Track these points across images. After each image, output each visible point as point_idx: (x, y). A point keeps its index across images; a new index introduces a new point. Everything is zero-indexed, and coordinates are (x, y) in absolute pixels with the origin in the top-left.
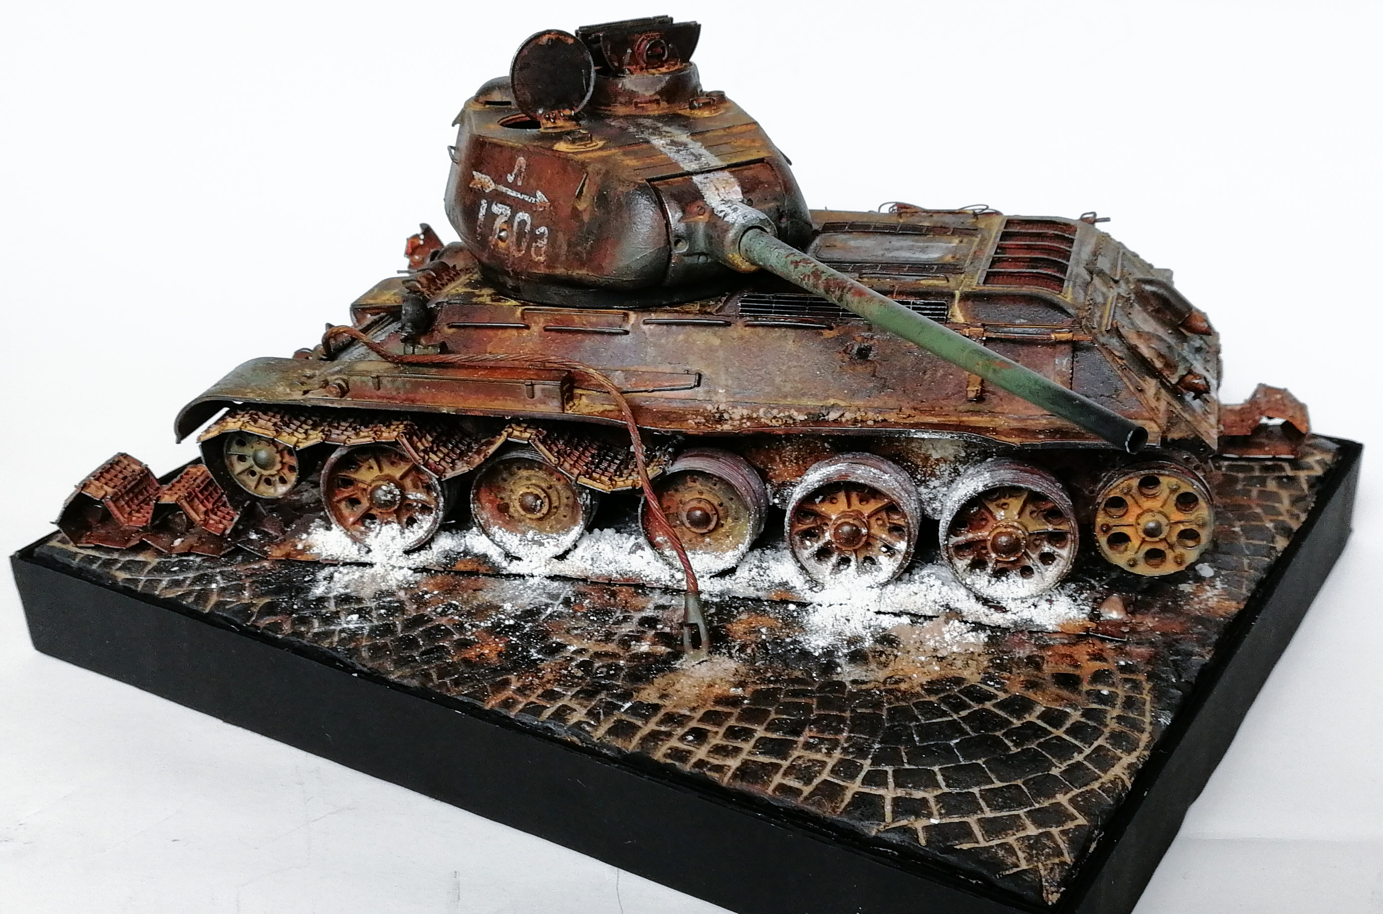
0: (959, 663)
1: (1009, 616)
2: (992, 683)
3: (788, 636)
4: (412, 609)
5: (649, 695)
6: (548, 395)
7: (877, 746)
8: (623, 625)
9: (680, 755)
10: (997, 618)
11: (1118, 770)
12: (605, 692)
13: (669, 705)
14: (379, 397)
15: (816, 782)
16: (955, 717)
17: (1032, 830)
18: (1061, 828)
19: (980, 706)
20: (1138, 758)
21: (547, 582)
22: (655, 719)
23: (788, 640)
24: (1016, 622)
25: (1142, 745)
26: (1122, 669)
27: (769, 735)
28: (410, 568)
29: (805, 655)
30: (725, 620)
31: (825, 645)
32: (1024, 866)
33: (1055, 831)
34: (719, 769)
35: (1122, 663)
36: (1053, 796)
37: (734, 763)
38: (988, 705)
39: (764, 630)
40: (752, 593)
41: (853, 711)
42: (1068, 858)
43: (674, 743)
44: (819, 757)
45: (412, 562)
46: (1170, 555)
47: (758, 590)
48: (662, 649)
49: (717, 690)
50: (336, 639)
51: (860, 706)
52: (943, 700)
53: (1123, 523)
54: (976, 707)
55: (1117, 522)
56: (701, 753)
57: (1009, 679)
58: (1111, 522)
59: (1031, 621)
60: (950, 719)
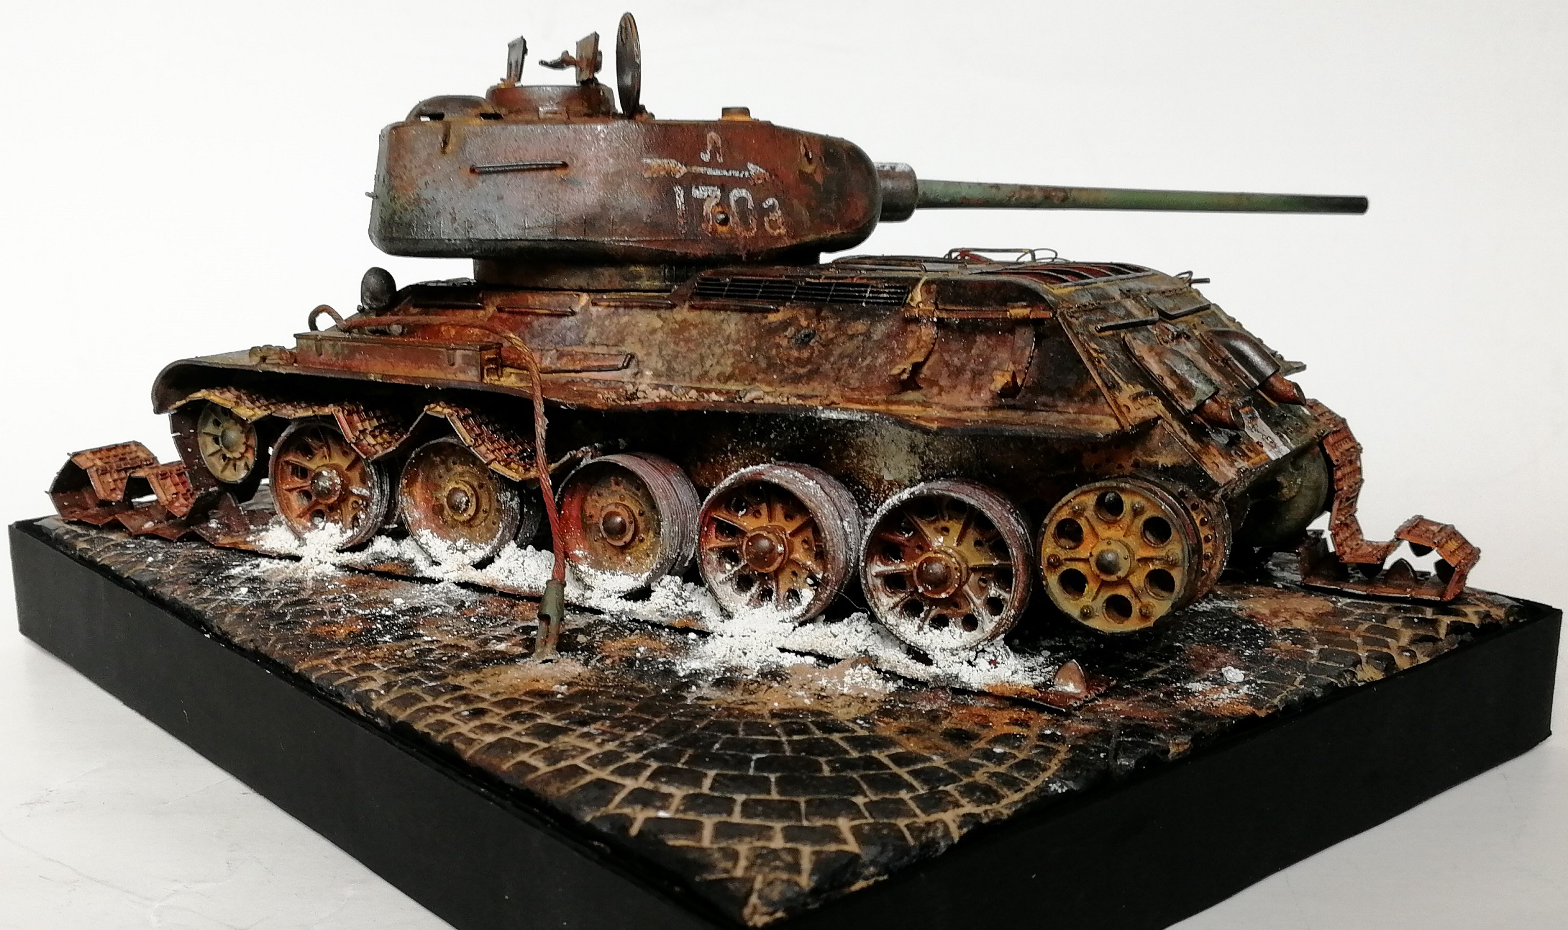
0: (839, 702)
1: (933, 669)
2: (861, 722)
3: (665, 657)
4: (304, 595)
5: (466, 679)
6: (468, 361)
7: (664, 745)
8: (499, 629)
9: (442, 726)
10: (918, 670)
11: (949, 817)
12: (420, 672)
13: (475, 690)
14: (321, 364)
15: (563, 764)
16: (784, 739)
17: (778, 843)
18: (817, 848)
19: (825, 736)
20: (986, 812)
21: (453, 587)
22: (447, 697)
23: (661, 660)
24: (938, 676)
25: (1004, 802)
26: (1042, 737)
27: (554, 723)
28: (334, 565)
29: (669, 673)
30: (610, 638)
31: (697, 667)
32: (739, 872)
33: (806, 851)
34: (470, 742)
35: (1048, 732)
36: (834, 817)
37: (490, 738)
38: (836, 737)
39: (642, 649)
40: (656, 618)
41: (670, 716)
42: (805, 881)
43: (447, 717)
44: (588, 745)
45: (339, 559)
46: (1136, 607)
47: (663, 616)
48: (520, 650)
49: (540, 686)
50: (213, 605)
51: (681, 715)
52: (783, 725)
53: (1077, 556)
54: (818, 734)
55: (1071, 554)
56: (464, 729)
57: (887, 724)
58: (1063, 554)
59: (957, 677)
60: (776, 738)
